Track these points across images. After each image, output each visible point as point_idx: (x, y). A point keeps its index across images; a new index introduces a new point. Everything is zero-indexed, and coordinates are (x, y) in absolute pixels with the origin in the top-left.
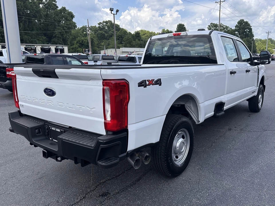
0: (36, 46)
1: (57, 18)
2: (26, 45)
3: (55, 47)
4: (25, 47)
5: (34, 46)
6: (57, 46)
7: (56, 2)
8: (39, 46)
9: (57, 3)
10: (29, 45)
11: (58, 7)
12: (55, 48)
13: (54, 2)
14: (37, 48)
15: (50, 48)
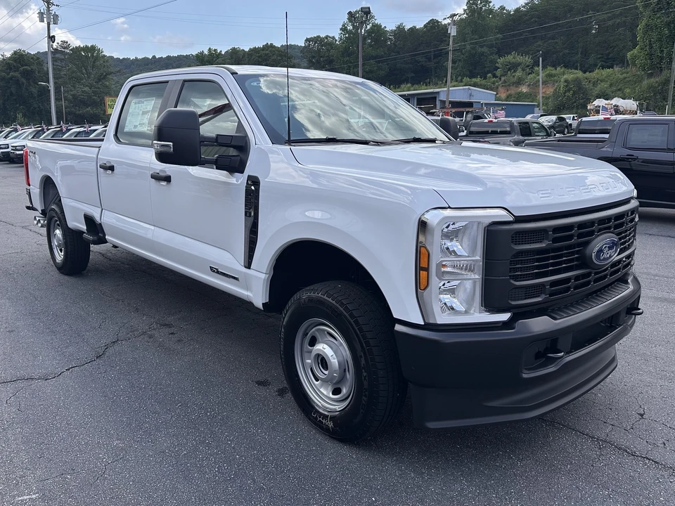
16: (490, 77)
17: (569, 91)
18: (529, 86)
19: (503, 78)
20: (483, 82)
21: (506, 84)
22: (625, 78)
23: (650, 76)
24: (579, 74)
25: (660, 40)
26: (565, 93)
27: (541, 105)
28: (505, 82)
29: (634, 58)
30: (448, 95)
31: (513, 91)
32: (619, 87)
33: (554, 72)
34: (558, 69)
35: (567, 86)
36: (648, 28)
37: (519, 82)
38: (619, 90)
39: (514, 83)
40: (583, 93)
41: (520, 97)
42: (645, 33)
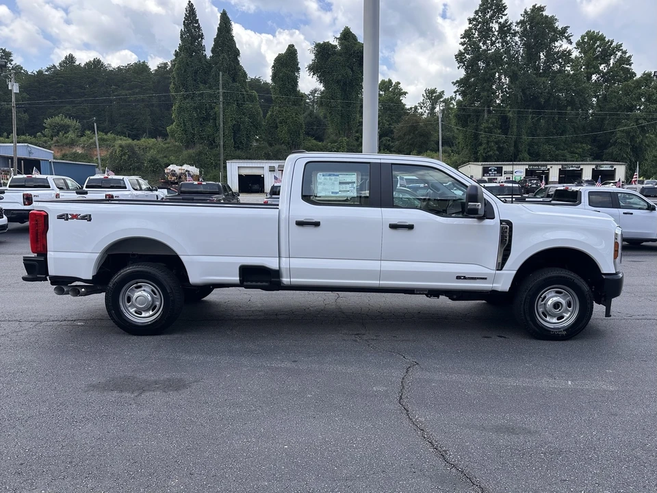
0: (549, 167)
1: (626, 100)
2: (529, 165)
3: (594, 167)
4: (526, 169)
5: (546, 165)
6: (597, 166)
7: (630, 65)
8: (556, 166)
9: (632, 67)
10: (535, 165)
11: (634, 74)
12: (593, 169)
13: (627, 65)
14: (551, 170)
15: (582, 169)
16: (40, 136)
17: (124, 154)
18: (83, 147)
19: (55, 139)
20: (33, 140)
21: (59, 144)
22: (168, 148)
23: (187, 147)
24: (130, 141)
25: (191, 120)
26: (121, 157)
27: (100, 166)
28: (57, 142)
29: (173, 132)
30: (15, 151)
31: (67, 151)
32: (165, 154)
33: (105, 137)
34: (109, 134)
35: (122, 151)
36: (181, 109)
37: (72, 144)
38: (165, 157)
39: (67, 144)
40: (137, 158)
41: (75, 157)
42: (179, 113)
